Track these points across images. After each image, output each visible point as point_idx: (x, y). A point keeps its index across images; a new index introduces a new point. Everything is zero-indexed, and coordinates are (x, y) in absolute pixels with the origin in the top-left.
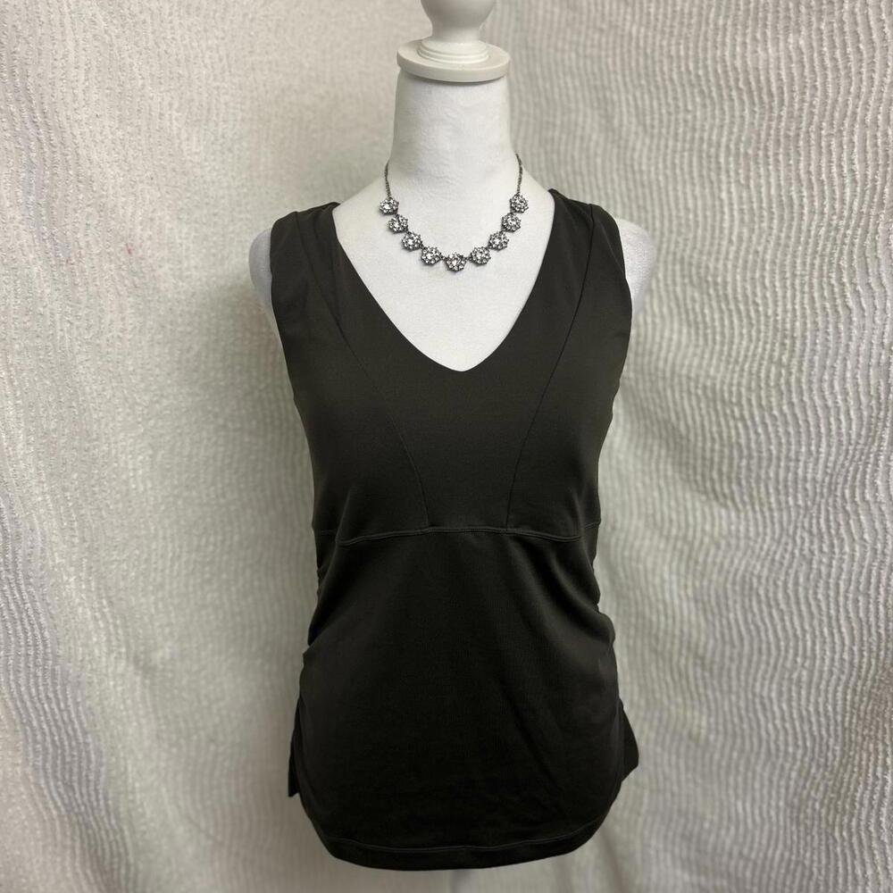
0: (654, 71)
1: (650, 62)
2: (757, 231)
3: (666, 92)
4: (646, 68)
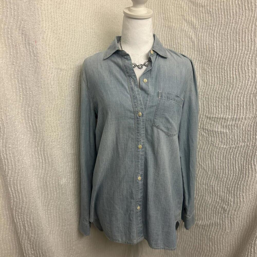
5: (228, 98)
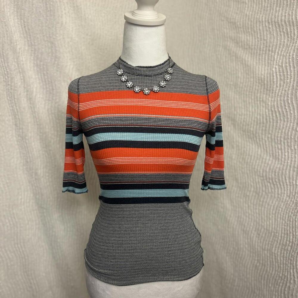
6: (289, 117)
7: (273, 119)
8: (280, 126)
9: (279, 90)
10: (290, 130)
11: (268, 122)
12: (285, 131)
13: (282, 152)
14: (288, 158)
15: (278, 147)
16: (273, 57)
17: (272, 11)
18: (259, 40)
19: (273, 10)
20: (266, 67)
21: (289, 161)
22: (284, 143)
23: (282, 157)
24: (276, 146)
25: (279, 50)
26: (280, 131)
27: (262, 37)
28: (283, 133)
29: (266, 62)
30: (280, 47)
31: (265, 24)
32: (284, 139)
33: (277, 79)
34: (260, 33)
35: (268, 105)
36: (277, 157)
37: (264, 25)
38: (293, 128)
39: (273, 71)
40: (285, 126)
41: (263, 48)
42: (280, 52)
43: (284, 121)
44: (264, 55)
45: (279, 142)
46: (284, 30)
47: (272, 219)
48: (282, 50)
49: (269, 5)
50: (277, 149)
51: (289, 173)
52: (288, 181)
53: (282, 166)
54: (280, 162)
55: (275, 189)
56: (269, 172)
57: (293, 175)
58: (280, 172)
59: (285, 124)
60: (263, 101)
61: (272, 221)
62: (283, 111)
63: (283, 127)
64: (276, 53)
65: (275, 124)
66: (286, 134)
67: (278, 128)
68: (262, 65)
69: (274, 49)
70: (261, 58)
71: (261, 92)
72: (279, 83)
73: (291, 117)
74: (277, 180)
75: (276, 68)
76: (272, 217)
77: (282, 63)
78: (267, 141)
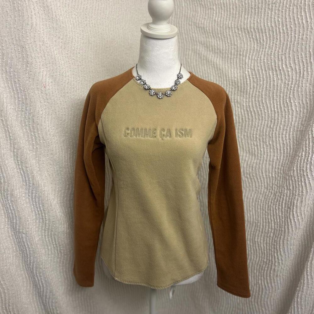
0: (223, 32)
1: (222, 29)
2: (259, 85)
3: (228, 39)
4: (220, 31)
5: (271, 135)
6: (263, 115)
7: (249, 119)
8: (255, 124)
9: (253, 91)
10: (265, 127)
11: (244, 121)
12: (261, 128)
13: (258, 148)
14: (264, 153)
15: (254, 143)
16: (244, 61)
17: (240, 19)
18: (230, 45)
19: (242, 17)
20: (238, 70)
21: (265, 156)
22: (260, 139)
23: (258, 153)
24: (252, 143)
25: (250, 54)
26: (255, 129)
27: (233, 43)
28: (258, 131)
29: (238, 66)
30: (250, 52)
31: (235, 31)
32: (260, 136)
33: (250, 81)
34: (230, 38)
35: (243, 105)
36: (253, 153)
37: (233, 31)
38: (267, 125)
39: (245, 74)
40: (260, 124)
41: (234, 52)
42: (250, 57)
43: (259, 119)
44: (235, 59)
45: (255, 139)
46: (254, 37)
47: (252, 211)
48: (253, 55)
49: (237, 13)
50: (253, 145)
51: (266, 166)
52: (264, 174)
53: (258, 161)
54: (256, 157)
55: (252, 183)
56: (247, 167)
57: (269, 169)
58: (257, 166)
59: (260, 122)
60: (237, 101)
61: (253, 213)
62: (258, 111)
63: (258, 125)
64: (247, 58)
65: (250, 123)
66: (262, 132)
67: (253, 126)
68: (234, 68)
69: (244, 54)
70: (232, 61)
71: (235, 93)
72: (252, 85)
73: (265, 115)
74: (254, 175)
75: (248, 71)
76: (252, 209)
77: (254, 66)
78: (243, 139)
